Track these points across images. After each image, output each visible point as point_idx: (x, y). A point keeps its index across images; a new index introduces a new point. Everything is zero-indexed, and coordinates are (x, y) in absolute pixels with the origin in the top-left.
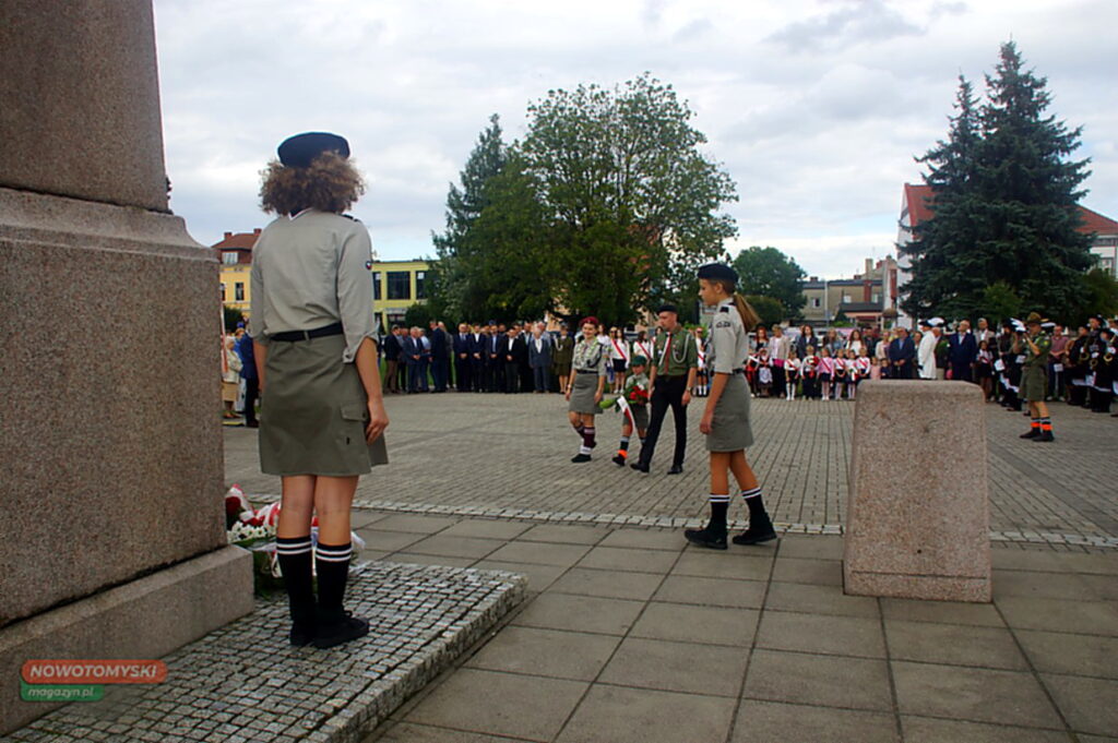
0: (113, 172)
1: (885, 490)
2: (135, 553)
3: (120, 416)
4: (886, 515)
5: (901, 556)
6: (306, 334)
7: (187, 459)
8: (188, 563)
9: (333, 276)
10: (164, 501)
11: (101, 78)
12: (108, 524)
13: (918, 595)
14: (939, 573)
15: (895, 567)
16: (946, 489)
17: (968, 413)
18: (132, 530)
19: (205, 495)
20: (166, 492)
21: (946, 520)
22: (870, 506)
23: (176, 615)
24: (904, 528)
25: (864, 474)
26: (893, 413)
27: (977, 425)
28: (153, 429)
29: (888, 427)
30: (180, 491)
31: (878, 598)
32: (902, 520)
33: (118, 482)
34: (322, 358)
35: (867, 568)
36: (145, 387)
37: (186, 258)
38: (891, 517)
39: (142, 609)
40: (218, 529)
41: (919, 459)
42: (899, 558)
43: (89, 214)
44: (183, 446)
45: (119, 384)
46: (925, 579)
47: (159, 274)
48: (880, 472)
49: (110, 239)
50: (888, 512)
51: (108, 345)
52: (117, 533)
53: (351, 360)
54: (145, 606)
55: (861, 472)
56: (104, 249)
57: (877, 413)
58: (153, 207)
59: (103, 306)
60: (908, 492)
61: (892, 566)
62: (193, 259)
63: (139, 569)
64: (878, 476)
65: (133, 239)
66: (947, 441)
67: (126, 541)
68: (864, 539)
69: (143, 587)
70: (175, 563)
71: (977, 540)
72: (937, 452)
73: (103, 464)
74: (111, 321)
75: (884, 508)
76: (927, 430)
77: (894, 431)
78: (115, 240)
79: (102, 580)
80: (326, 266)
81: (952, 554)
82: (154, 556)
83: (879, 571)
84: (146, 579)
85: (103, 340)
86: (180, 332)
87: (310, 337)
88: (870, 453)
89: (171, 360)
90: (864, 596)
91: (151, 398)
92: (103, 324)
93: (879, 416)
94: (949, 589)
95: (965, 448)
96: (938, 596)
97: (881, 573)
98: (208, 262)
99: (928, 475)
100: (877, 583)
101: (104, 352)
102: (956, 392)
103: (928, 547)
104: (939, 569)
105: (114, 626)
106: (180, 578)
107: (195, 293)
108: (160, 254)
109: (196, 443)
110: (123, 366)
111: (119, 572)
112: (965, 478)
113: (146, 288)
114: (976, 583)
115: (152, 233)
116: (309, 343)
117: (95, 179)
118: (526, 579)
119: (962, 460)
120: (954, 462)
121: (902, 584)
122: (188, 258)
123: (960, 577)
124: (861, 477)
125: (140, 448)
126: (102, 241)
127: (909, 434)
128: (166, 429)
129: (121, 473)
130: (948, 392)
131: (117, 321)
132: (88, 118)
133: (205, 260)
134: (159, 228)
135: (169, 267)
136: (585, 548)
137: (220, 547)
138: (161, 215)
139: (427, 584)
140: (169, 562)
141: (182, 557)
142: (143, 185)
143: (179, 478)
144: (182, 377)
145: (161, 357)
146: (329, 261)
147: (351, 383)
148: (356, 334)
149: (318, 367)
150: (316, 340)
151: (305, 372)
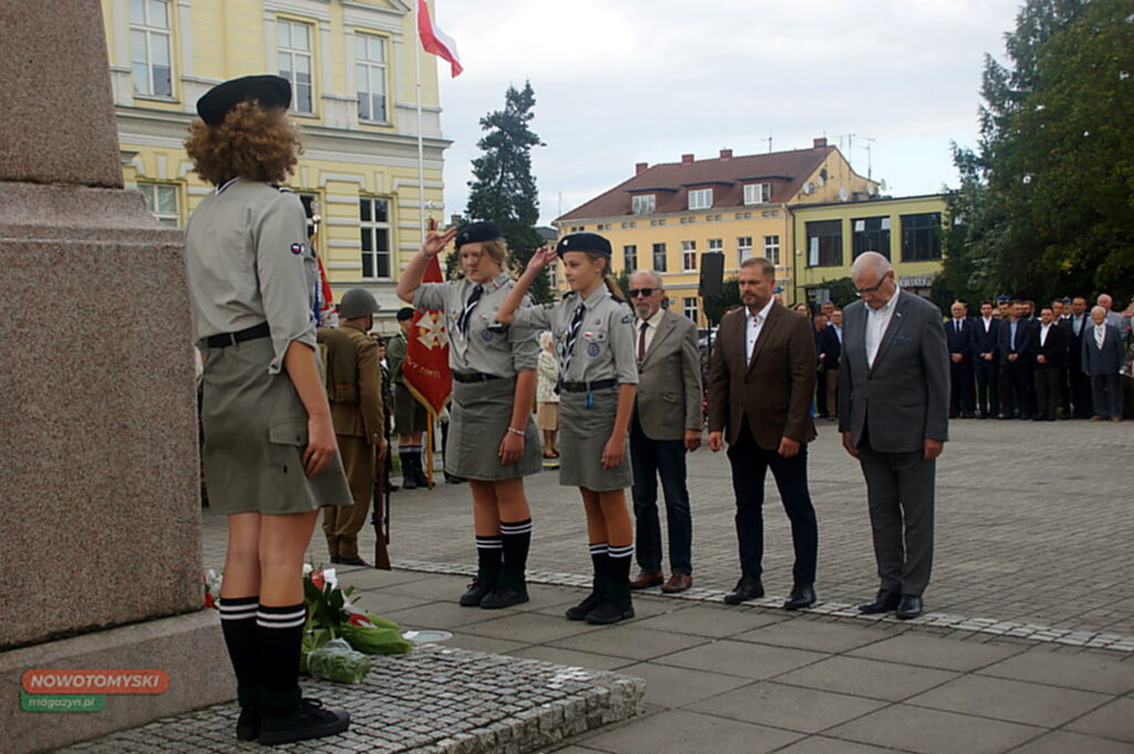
0: (31, 142)
2: (49, 610)
3: (27, 441)
6: (232, 337)
7: (136, 495)
8: (133, 627)
9: (251, 265)
10: (96, 547)
18: (44, 580)
19: (164, 543)
20: (101, 536)
28: (78, 457)
30: (124, 535)
33: (23, 520)
34: (249, 367)
36: (67, 405)
37: (129, 244)
44: (129, 479)
45: (25, 401)
47: (88, 266)
52: (20, 583)
53: (278, 371)
58: (94, 181)
62: (143, 245)
63: (54, 629)
65: (49, 223)
67: (34, 593)
69: (54, 651)
70: (112, 626)
80: (243, 251)
82: (78, 615)
86: (122, 337)
87: (237, 341)
89: (108, 371)
91: (76, 420)
98: (167, 247)
106: (110, 645)
107: (148, 287)
108: (88, 242)
109: (149, 475)
110: (30, 380)
111: (21, 631)
113: (68, 284)
115: (88, 215)
116: (236, 349)
118: (641, 686)
122: (137, 244)
125: (58, 479)
128: (101, 457)
129: (27, 509)
131: (20, 326)
133: (165, 244)
134: (103, 208)
135: (103, 257)
136: (815, 657)
137: (189, 611)
138: (108, 190)
139: (491, 681)
140: (103, 624)
141: (124, 620)
142: (78, 155)
143: (123, 520)
144: (127, 393)
145: (92, 368)
146: (243, 245)
147: (284, 397)
148: (279, 338)
149: (244, 378)
150: (243, 345)
151: (233, 384)
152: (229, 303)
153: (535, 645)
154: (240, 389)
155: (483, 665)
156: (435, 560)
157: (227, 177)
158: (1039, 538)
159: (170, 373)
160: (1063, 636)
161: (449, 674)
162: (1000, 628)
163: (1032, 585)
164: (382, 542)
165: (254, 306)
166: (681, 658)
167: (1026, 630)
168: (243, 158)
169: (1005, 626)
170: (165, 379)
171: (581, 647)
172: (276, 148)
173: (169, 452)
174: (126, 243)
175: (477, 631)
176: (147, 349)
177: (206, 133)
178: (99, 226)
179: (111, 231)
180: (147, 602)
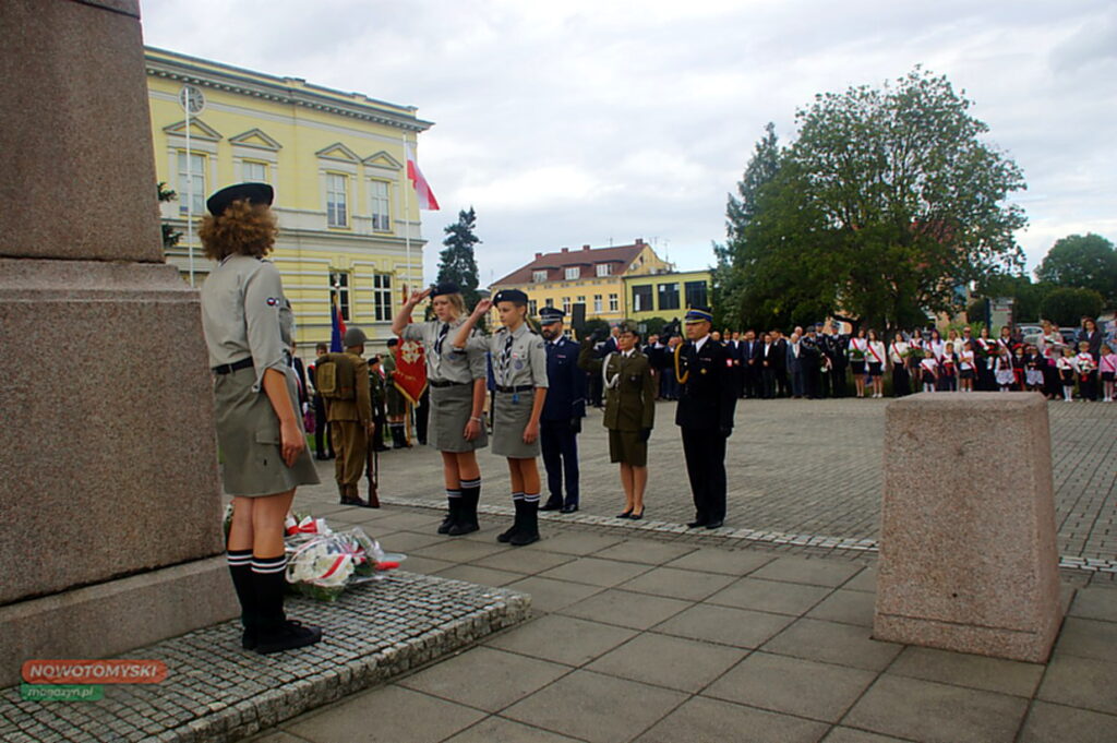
0: (98, 233)
1: (914, 522)
2: (112, 559)
3: (92, 441)
4: (916, 551)
5: (933, 599)
6: (230, 368)
7: (171, 477)
8: (172, 568)
9: (241, 315)
10: (144, 513)
11: (85, 155)
12: (80, 533)
13: (955, 647)
14: (978, 623)
15: (927, 611)
16: (985, 523)
17: (1010, 432)
18: (108, 537)
19: (193, 509)
20: (147, 506)
21: (986, 559)
22: (897, 540)
23: (152, 612)
24: (936, 567)
25: (890, 502)
26: (922, 432)
27: (1022, 446)
28: (130, 451)
29: (916, 449)
30: (164, 505)
31: (906, 646)
32: (934, 557)
33: (91, 497)
34: (242, 388)
35: (894, 609)
36: (120, 415)
37: (165, 301)
38: (921, 554)
39: (111, 606)
40: (211, 539)
41: (952, 486)
42: (930, 601)
43: (67, 271)
44: (167, 465)
45: (90, 413)
46: (961, 628)
47: (134, 318)
48: (908, 501)
49: (79, 292)
50: (917, 548)
51: (77, 381)
52: (90, 540)
53: (257, 390)
54: (116, 604)
56: (70, 300)
57: (903, 433)
58: (144, 258)
59: (70, 348)
60: (939, 525)
61: (923, 610)
62: (175, 302)
63: (116, 572)
64: (905, 505)
65: (108, 288)
66: (985, 466)
67: (100, 547)
68: (891, 577)
69: (116, 588)
70: (158, 568)
71: (1023, 586)
72: (973, 478)
73: (73, 482)
74: (78, 360)
75: (913, 543)
76: (961, 453)
77: (923, 454)
78: (87, 291)
79: (73, 579)
80: (235, 305)
81: (993, 601)
82: (133, 561)
83: (909, 615)
84: (123, 581)
85: (71, 377)
86: (160, 367)
87: (233, 370)
88: (896, 478)
89: (150, 391)
90: (891, 642)
91: (127, 425)
92: (69, 363)
93: (905, 436)
94: (990, 643)
95: (1007, 475)
96: (977, 650)
97: (910, 617)
98: (192, 303)
100: (906, 629)
101: (72, 387)
103: (965, 591)
104: (978, 617)
105: (79, 620)
106: (156, 582)
107: (178, 331)
108: (135, 301)
109: (181, 462)
110: (93, 398)
111: (93, 573)
112: (1008, 510)
113: (120, 331)
114: (1024, 638)
115: (137, 282)
116: (234, 375)
117: (78, 241)
118: (528, 600)
119: (1003, 489)
120: (994, 491)
121: (935, 632)
122: (170, 301)
123: (1004, 628)
125: (116, 468)
126: (70, 294)
127: (940, 458)
128: (146, 451)
129: (93, 489)
130: (985, 407)
131: (85, 361)
132: (71, 190)
133: (190, 301)
134: (148, 277)
135: (145, 310)
136: (645, 568)
137: (214, 555)
138: (151, 265)
139: (425, 599)
140: (152, 566)
141: (167, 563)
142: (132, 241)
143: (163, 494)
144: (163, 405)
145: (138, 388)
146: (235, 301)
147: (265, 410)
148: (259, 365)
149: (239, 396)
150: (238, 372)
151: (231, 401)
152: (227, 343)
153: (460, 564)
154: (235, 404)
155: (420, 585)
156: (407, 497)
157: (227, 252)
158: (773, 473)
159: (195, 391)
160: (793, 539)
161: (397, 593)
162: (756, 536)
163: (771, 505)
164: (373, 487)
165: (243, 344)
166: (557, 573)
167: (771, 537)
168: (235, 239)
169: (759, 534)
170: (191, 395)
171: (493, 565)
172: (258, 232)
173: (195, 446)
174: (162, 301)
175: (424, 554)
176: (178, 374)
177: (212, 221)
178: (145, 290)
179: (152, 293)
180: (182, 551)
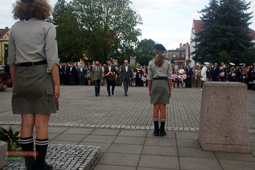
1: (215, 117)
4: (216, 125)
5: (220, 138)
6: (33, 64)
13: (227, 151)
14: (233, 144)
15: (219, 142)
16: (235, 117)
17: (242, 92)
21: (235, 126)
22: (210, 122)
24: (221, 129)
26: (218, 92)
27: (245, 96)
29: (216, 97)
31: (214, 152)
32: (221, 126)
35: (209, 142)
38: (217, 126)
41: (226, 107)
42: (220, 139)
46: (228, 146)
48: (214, 111)
53: (50, 72)
55: (207, 111)
57: (213, 92)
60: (222, 118)
64: (213, 112)
66: (235, 101)
68: (208, 132)
71: (245, 133)
72: (232, 104)
75: (215, 123)
76: (228, 98)
77: (218, 98)
80: (41, 39)
81: (237, 138)
83: (214, 143)
87: (34, 65)
88: (210, 105)
90: (209, 151)
94: (236, 149)
95: (241, 104)
96: (233, 151)
97: (214, 144)
99: (229, 112)
100: (213, 147)
102: (238, 85)
103: (229, 135)
104: (233, 142)
112: (241, 113)
114: (245, 147)
116: (34, 67)
119: (240, 107)
120: (237, 108)
121: (221, 147)
123: (240, 145)
124: (207, 113)
127: (223, 99)
136: (114, 137)
148: (51, 63)
150: (36, 66)
158: (100, 108)
160: (131, 127)
162: (119, 127)
163: (111, 118)
